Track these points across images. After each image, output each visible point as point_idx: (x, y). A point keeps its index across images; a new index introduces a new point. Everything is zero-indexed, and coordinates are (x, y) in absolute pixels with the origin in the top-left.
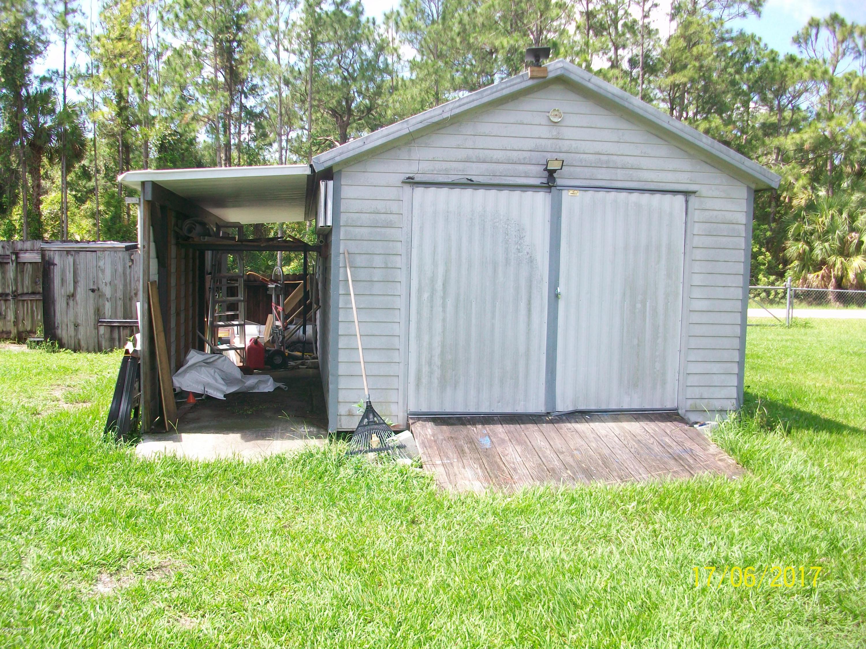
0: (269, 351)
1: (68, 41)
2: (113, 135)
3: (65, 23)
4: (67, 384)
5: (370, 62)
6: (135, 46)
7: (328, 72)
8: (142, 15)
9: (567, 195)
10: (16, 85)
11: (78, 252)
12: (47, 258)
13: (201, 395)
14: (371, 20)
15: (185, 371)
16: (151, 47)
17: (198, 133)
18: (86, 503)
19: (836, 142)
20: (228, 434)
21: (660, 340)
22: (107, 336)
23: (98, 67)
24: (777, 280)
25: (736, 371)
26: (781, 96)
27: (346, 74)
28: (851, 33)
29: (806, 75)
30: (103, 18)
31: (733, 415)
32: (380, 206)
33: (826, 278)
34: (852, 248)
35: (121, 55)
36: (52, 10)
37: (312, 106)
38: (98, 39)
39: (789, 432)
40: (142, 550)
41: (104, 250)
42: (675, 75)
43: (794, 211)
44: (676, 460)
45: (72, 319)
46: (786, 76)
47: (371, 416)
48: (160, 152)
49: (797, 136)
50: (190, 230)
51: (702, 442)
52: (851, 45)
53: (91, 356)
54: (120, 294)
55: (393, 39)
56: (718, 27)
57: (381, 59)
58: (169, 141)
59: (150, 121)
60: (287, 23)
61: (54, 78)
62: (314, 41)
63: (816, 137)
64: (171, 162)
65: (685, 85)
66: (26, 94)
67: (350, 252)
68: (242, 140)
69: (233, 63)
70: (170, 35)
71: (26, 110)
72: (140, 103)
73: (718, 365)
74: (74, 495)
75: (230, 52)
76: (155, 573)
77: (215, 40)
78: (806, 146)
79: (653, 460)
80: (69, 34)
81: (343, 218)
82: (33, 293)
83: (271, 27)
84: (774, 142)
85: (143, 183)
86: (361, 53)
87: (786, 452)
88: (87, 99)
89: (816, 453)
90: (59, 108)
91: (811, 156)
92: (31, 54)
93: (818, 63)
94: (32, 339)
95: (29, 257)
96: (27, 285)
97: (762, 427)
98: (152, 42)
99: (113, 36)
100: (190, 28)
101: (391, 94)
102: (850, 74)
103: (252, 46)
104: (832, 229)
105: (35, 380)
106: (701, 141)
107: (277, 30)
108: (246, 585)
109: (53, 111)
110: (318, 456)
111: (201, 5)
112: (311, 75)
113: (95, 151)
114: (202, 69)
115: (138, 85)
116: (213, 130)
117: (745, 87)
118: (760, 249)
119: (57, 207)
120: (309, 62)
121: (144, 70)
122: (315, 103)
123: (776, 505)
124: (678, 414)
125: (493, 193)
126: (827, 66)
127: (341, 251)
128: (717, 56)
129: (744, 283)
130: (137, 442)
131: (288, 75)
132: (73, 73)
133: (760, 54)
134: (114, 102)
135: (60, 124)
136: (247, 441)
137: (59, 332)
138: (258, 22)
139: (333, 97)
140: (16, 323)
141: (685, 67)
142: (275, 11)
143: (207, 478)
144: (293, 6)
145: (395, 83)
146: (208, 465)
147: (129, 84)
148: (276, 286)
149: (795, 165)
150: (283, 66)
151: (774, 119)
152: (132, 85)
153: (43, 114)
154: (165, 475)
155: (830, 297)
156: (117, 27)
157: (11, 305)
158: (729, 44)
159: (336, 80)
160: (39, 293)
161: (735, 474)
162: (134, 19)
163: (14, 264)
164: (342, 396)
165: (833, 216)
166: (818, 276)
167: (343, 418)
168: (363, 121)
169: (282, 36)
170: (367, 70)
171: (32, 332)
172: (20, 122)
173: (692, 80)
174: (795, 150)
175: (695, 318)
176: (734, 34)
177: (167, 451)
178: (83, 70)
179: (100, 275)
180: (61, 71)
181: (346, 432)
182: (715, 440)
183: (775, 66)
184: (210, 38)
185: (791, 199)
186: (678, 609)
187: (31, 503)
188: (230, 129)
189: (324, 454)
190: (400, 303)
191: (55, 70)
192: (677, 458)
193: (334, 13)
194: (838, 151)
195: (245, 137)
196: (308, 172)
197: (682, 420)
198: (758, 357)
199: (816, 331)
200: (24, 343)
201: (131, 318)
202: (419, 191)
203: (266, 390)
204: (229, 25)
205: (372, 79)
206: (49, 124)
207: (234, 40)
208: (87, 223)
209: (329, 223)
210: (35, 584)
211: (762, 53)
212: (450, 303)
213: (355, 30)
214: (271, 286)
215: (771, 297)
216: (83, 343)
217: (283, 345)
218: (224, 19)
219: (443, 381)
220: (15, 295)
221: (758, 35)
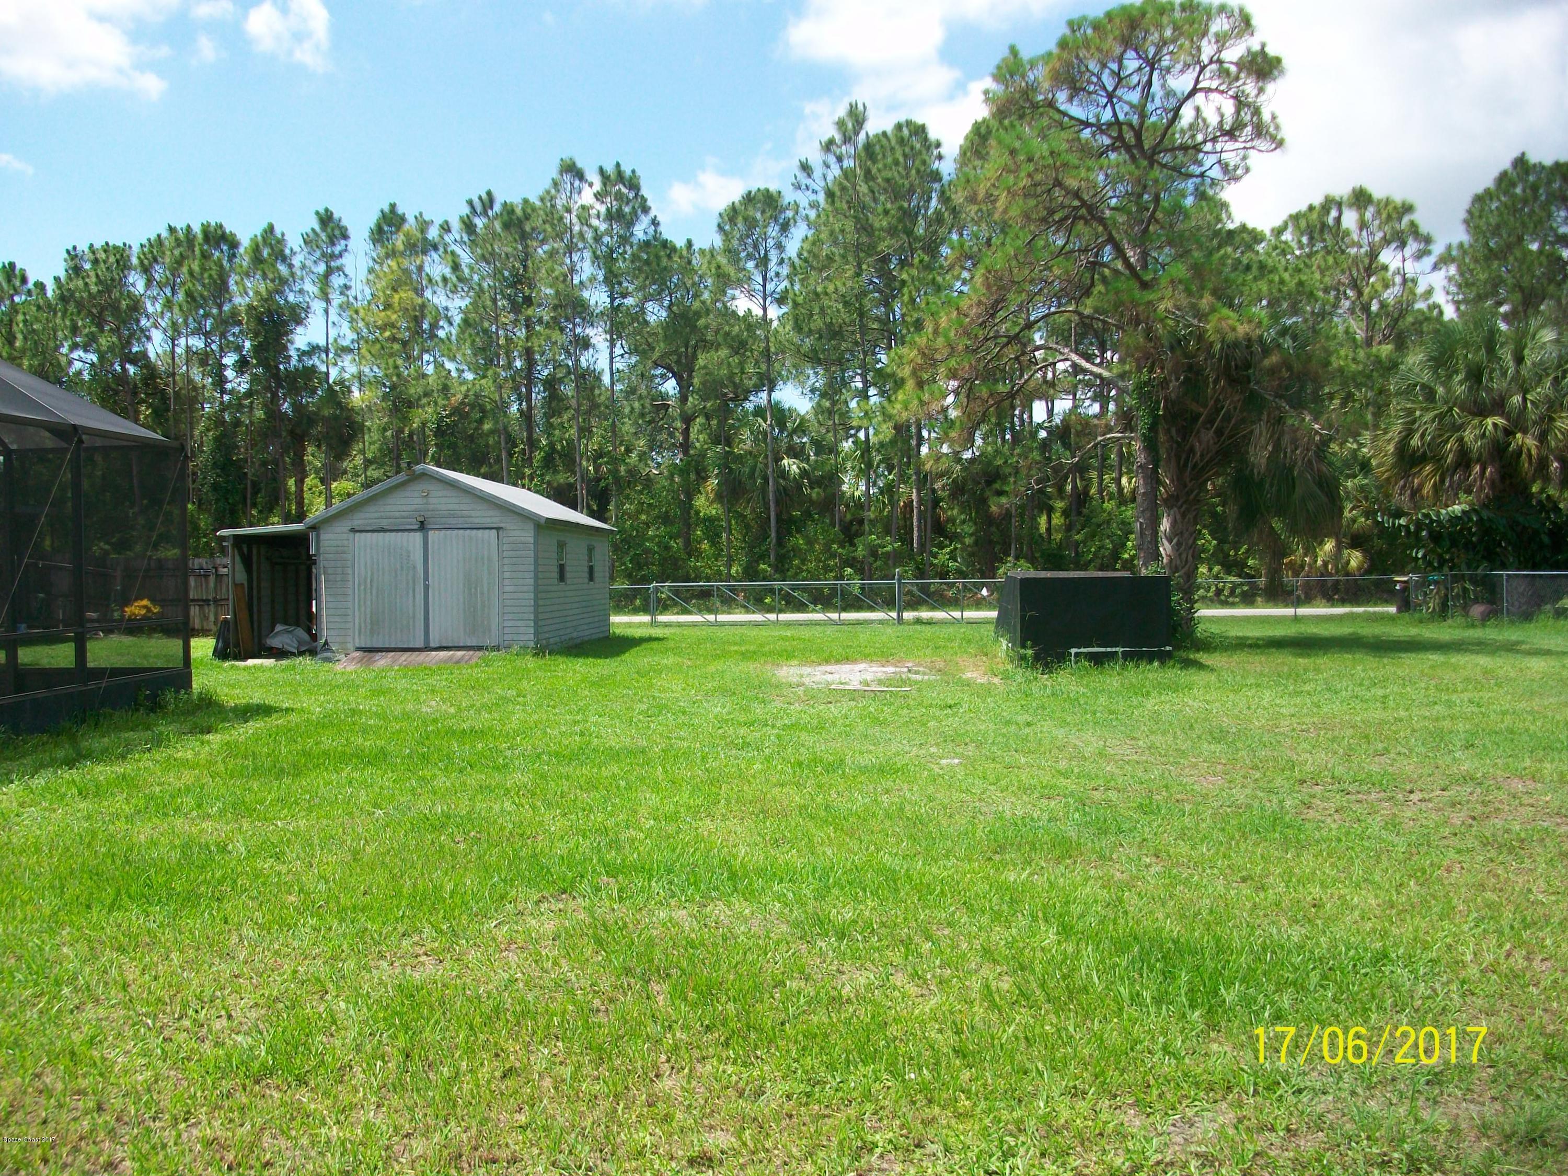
1: (330, 310)
9: (431, 533)
10: (270, 365)
13: (281, 649)
25: (533, 625)
30: (370, 276)
32: (339, 543)
36: (311, 272)
61: (314, 352)
66: (283, 370)
67: (324, 566)
71: (281, 393)
73: (521, 621)
80: (331, 302)
81: (322, 550)
88: (353, 375)
92: (291, 325)
125: (393, 534)
132: (337, 346)
153: (306, 393)
157: (212, 607)
175: (507, 596)
178: (348, 343)
180: (323, 343)
190: (350, 592)
191: (316, 342)
202: (357, 534)
209: (314, 553)
212: (374, 592)
219: (372, 632)
220: (216, 601)
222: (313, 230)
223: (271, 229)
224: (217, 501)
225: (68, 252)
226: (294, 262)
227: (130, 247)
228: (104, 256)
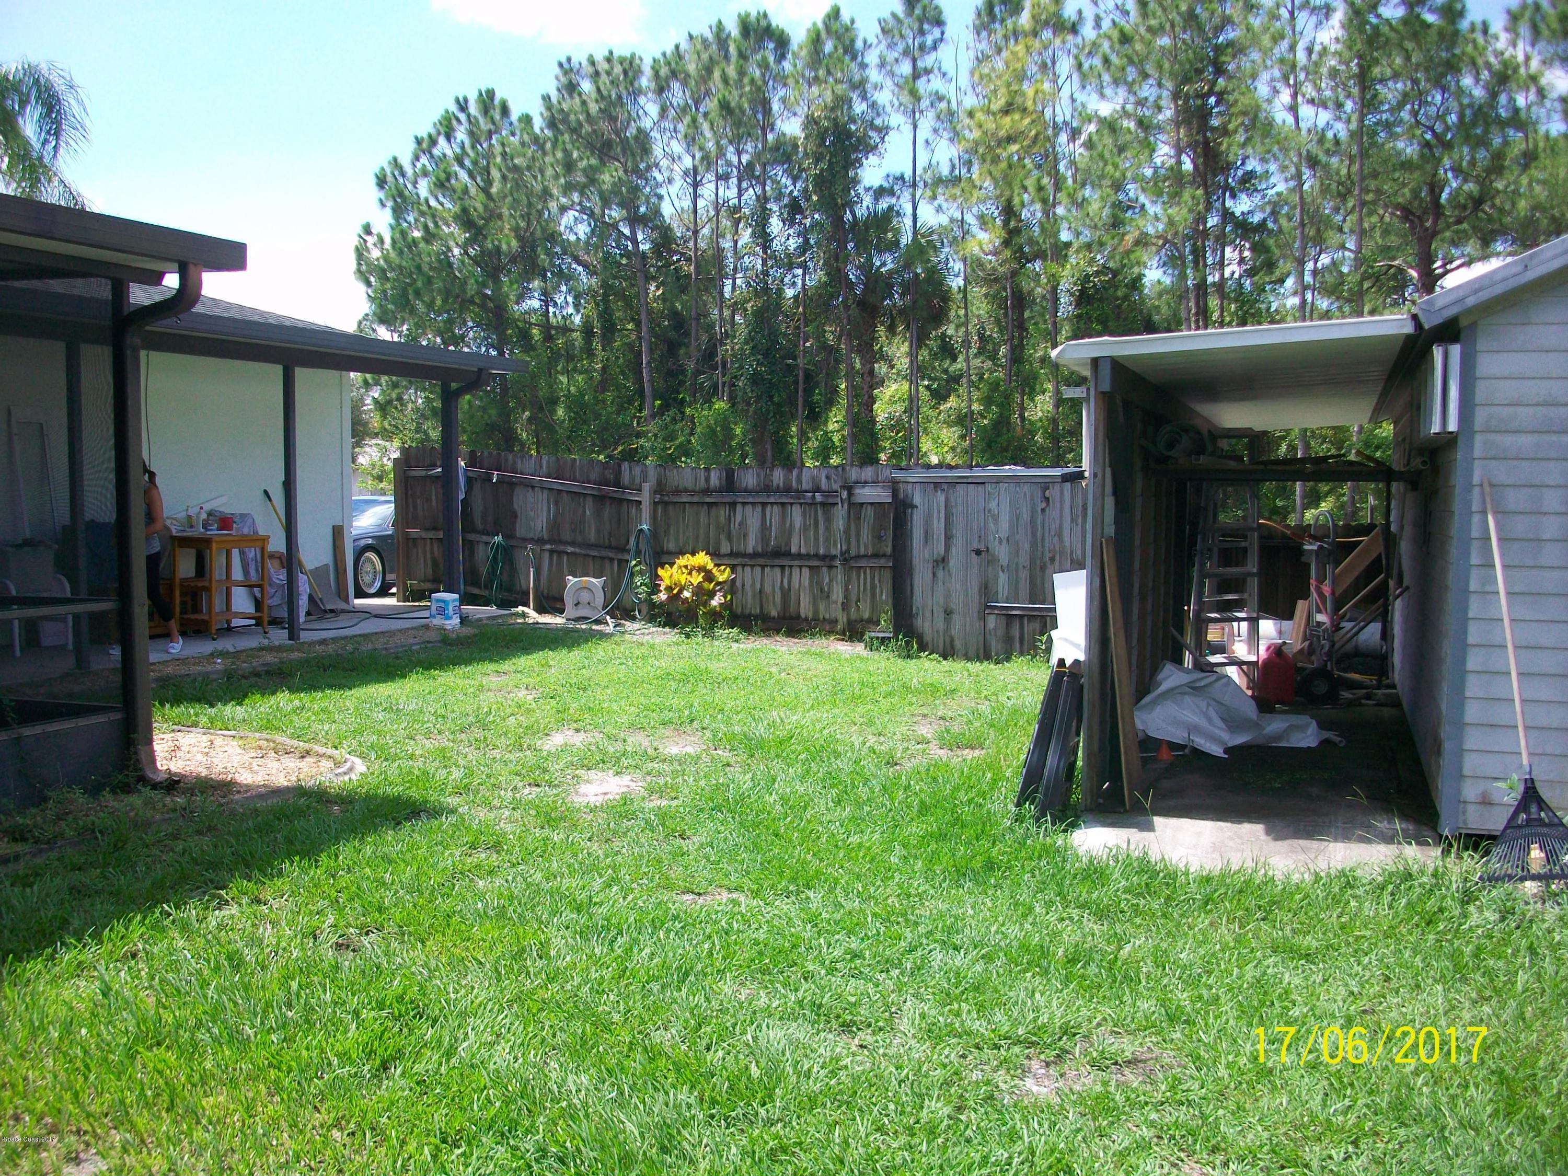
0: (1304, 669)
1: (920, 124)
2: (996, 280)
3: (914, 94)
4: (940, 714)
5: (1480, 107)
6: (1033, 121)
7: (1393, 136)
8: (1044, 67)
10: (836, 204)
11: (953, 484)
12: (901, 496)
13: (1182, 747)
14: (1479, 26)
15: (1154, 702)
16: (1059, 119)
17: (1146, 267)
18: (993, 929)
20: (1240, 822)
22: (1001, 632)
23: (969, 164)
27: (1428, 136)
30: (976, 77)
32: (1558, 390)
35: (1010, 139)
36: (892, 74)
37: (1363, 204)
38: (971, 114)
40: (1099, 1025)
41: (998, 480)
45: (942, 601)
47: (1534, 809)
48: (1078, 304)
50: (1171, 445)
53: (975, 667)
54: (1024, 559)
55: (1527, 58)
57: (1503, 99)
58: (1095, 285)
59: (1060, 252)
60: (1310, 51)
61: (896, 188)
62: (1364, 79)
64: (1100, 322)
66: (851, 218)
67: (1494, 482)
68: (1227, 275)
69: (1209, 134)
70: (1095, 96)
71: (850, 246)
72: (1044, 220)
74: (971, 912)
75: (1204, 114)
76: (1127, 1071)
77: (1176, 96)
80: (921, 112)
81: (1480, 417)
82: (875, 556)
83: (1282, 61)
85: (1095, 362)
86: (1460, 91)
88: (952, 220)
90: (906, 239)
92: (860, 151)
94: (873, 634)
95: (870, 494)
96: (865, 541)
98: (1063, 112)
99: (995, 107)
100: (1130, 79)
101: (1526, 167)
103: (1244, 101)
105: (885, 704)
107: (1294, 66)
108: (1302, 1116)
109: (897, 243)
110: (1425, 879)
111: (1148, 36)
112: (1361, 144)
113: (966, 308)
114: (1154, 151)
115: (1040, 189)
116: (1174, 261)
119: (899, 408)
120: (1354, 118)
121: (1049, 162)
122: (1370, 197)
127: (1476, 480)
130: (1074, 826)
131: (1315, 149)
132: (928, 177)
134: (998, 222)
135: (908, 265)
136: (1276, 839)
137: (919, 623)
138: (1255, 55)
139: (1404, 185)
140: (845, 607)
142: (1288, 31)
143: (1206, 904)
144: (1322, 17)
145: (1531, 146)
146: (1208, 879)
147: (1025, 189)
148: (1321, 547)
150: (1304, 132)
152: (1031, 189)
153: (880, 251)
154: (1127, 891)
156: (1003, 91)
157: (839, 575)
159: (1408, 150)
160: (884, 555)
162: (1029, 73)
163: (846, 506)
164: (1470, 764)
167: (1471, 809)
168: (1465, 226)
169: (1302, 76)
170: (1474, 123)
171: (874, 622)
172: (842, 266)
177: (1132, 847)
178: (945, 171)
179: (991, 525)
180: (908, 174)
181: (1481, 837)
184: (1165, 93)
187: (900, 919)
188: (1205, 258)
189: (1435, 875)
191: (898, 174)
193: (1405, 21)
195: (1233, 269)
196: (1409, 329)
200: (860, 640)
201: (1043, 603)
203: (1303, 744)
204: (1200, 65)
205: (1483, 142)
206: (890, 266)
207: (1211, 93)
208: (950, 435)
209: (1452, 427)
210: (920, 1064)
213: (1447, 50)
214: (1310, 547)
216: (958, 644)
217: (1330, 660)
218: (1191, 56)
220: (846, 559)
222: (894, 15)
223: (835, 14)
224: (759, 398)
225: (561, 65)
226: (867, 60)
227: (641, 59)
228: (606, 66)
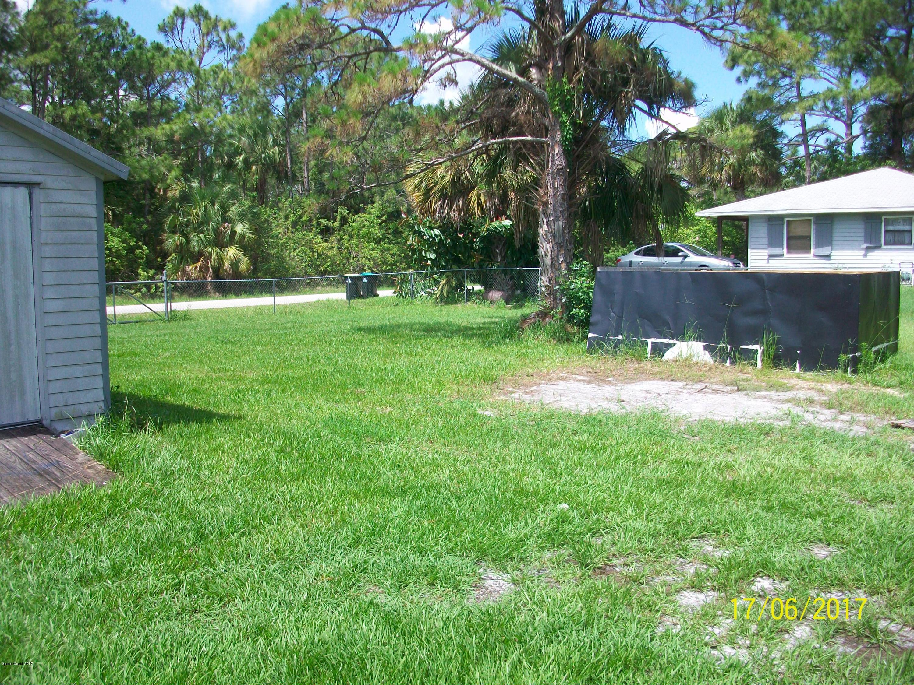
19: (205, 134)
21: (13, 348)
24: (156, 274)
25: (100, 372)
26: (150, 85)
28: (215, 27)
29: (173, 65)
31: (101, 419)
33: (204, 269)
34: (226, 239)
39: (160, 428)
42: (36, 55)
43: (169, 204)
44: (41, 475)
46: (153, 65)
49: (167, 127)
51: (70, 452)
52: (216, 39)
56: (81, 6)
63: (186, 128)
65: (47, 66)
73: (80, 368)
78: (177, 137)
79: (15, 480)
84: (147, 131)
87: (157, 448)
89: (186, 444)
91: (182, 147)
93: (185, 54)
97: (133, 426)
102: (217, 67)
104: (206, 220)
106: (42, 128)
117: (113, 74)
118: (137, 243)
123: (147, 503)
124: (42, 426)
126: (193, 57)
128: (82, 38)
129: (100, 279)
133: (128, 40)
141: (46, 47)
149: (167, 156)
151: (144, 108)
155: (210, 287)
158: (94, 26)
161: (105, 479)
165: (206, 207)
166: (196, 267)
173: (55, 62)
174: (167, 141)
175: (51, 320)
176: (99, 16)
182: (84, 448)
183: (141, 54)
185: (165, 191)
186: (43, 637)
192: (42, 473)
194: (209, 143)
197: (48, 431)
198: (136, 355)
199: (194, 323)
211: (130, 38)
215: (152, 291)
221: (125, 20)
